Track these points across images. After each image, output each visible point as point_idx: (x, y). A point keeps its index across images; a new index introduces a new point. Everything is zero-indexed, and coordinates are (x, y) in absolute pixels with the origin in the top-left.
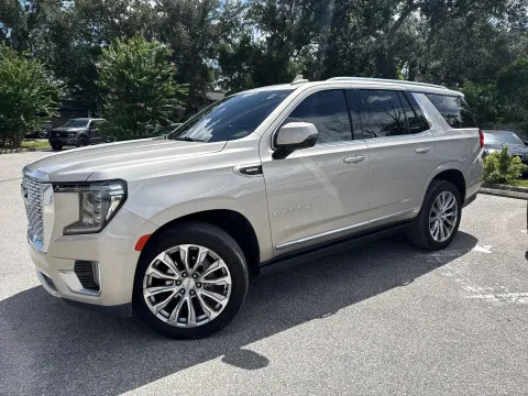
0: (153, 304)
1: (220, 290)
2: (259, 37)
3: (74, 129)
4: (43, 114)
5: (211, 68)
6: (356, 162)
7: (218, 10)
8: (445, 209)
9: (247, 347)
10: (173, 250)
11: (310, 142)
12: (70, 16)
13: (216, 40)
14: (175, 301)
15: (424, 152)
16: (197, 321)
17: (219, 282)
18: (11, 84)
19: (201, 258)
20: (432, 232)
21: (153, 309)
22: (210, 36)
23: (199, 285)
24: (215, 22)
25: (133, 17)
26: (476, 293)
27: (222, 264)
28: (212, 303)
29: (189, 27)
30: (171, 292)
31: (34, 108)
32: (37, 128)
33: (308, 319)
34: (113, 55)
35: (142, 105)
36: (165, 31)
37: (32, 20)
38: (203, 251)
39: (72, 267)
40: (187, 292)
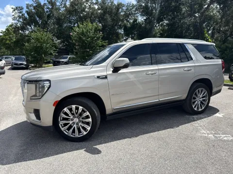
0: (63, 127)
1: (88, 123)
2: (141, 19)
3: (63, 60)
4: (51, 54)
5: (121, 33)
6: (152, 74)
7: (124, 8)
8: (201, 96)
9: (96, 147)
10: (69, 107)
11: (126, 66)
12: (63, 14)
13: (122, 21)
14: (71, 127)
15: (189, 70)
16: (79, 135)
17: (87, 120)
18: (40, 42)
19: (80, 111)
20: (193, 106)
21: (63, 129)
22: (120, 20)
23: (80, 121)
24: (122, 13)
25: (88, 13)
26: (205, 134)
27: (88, 113)
28: (85, 129)
29: (111, 16)
30: (69, 123)
31: (47, 52)
32: (49, 60)
33: (125, 138)
34: (77, 29)
35: (88, 50)
36: (101, 18)
37: (49, 17)
38: (81, 108)
39: (33, 111)
40: (76, 123)
